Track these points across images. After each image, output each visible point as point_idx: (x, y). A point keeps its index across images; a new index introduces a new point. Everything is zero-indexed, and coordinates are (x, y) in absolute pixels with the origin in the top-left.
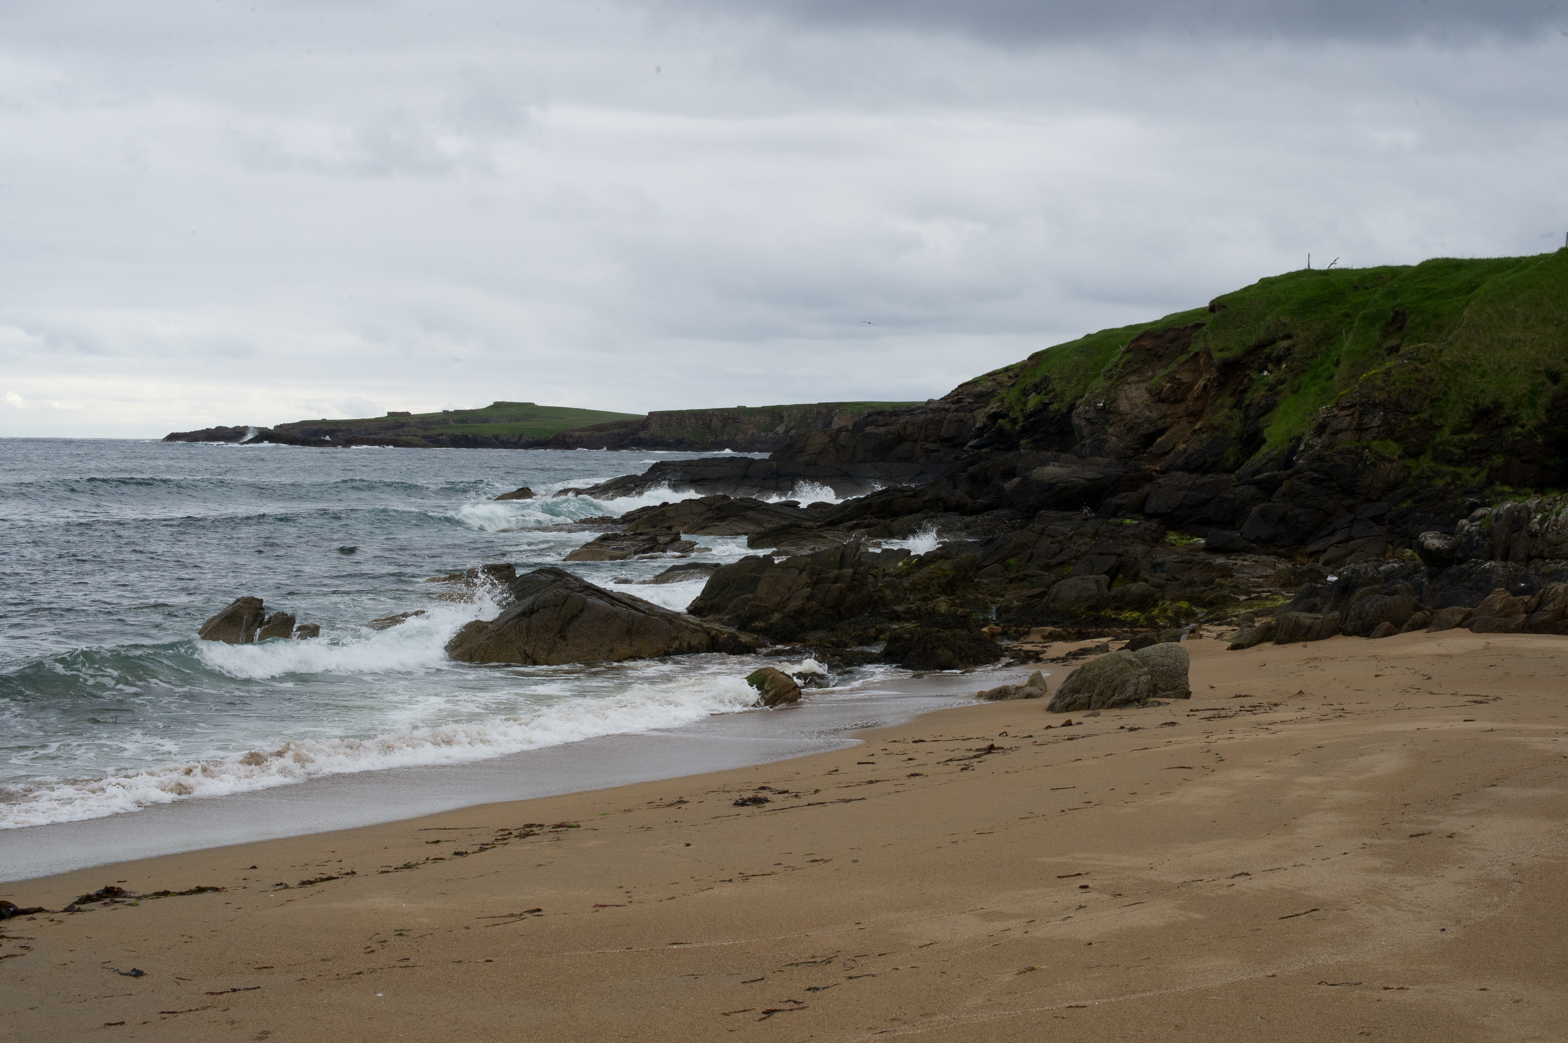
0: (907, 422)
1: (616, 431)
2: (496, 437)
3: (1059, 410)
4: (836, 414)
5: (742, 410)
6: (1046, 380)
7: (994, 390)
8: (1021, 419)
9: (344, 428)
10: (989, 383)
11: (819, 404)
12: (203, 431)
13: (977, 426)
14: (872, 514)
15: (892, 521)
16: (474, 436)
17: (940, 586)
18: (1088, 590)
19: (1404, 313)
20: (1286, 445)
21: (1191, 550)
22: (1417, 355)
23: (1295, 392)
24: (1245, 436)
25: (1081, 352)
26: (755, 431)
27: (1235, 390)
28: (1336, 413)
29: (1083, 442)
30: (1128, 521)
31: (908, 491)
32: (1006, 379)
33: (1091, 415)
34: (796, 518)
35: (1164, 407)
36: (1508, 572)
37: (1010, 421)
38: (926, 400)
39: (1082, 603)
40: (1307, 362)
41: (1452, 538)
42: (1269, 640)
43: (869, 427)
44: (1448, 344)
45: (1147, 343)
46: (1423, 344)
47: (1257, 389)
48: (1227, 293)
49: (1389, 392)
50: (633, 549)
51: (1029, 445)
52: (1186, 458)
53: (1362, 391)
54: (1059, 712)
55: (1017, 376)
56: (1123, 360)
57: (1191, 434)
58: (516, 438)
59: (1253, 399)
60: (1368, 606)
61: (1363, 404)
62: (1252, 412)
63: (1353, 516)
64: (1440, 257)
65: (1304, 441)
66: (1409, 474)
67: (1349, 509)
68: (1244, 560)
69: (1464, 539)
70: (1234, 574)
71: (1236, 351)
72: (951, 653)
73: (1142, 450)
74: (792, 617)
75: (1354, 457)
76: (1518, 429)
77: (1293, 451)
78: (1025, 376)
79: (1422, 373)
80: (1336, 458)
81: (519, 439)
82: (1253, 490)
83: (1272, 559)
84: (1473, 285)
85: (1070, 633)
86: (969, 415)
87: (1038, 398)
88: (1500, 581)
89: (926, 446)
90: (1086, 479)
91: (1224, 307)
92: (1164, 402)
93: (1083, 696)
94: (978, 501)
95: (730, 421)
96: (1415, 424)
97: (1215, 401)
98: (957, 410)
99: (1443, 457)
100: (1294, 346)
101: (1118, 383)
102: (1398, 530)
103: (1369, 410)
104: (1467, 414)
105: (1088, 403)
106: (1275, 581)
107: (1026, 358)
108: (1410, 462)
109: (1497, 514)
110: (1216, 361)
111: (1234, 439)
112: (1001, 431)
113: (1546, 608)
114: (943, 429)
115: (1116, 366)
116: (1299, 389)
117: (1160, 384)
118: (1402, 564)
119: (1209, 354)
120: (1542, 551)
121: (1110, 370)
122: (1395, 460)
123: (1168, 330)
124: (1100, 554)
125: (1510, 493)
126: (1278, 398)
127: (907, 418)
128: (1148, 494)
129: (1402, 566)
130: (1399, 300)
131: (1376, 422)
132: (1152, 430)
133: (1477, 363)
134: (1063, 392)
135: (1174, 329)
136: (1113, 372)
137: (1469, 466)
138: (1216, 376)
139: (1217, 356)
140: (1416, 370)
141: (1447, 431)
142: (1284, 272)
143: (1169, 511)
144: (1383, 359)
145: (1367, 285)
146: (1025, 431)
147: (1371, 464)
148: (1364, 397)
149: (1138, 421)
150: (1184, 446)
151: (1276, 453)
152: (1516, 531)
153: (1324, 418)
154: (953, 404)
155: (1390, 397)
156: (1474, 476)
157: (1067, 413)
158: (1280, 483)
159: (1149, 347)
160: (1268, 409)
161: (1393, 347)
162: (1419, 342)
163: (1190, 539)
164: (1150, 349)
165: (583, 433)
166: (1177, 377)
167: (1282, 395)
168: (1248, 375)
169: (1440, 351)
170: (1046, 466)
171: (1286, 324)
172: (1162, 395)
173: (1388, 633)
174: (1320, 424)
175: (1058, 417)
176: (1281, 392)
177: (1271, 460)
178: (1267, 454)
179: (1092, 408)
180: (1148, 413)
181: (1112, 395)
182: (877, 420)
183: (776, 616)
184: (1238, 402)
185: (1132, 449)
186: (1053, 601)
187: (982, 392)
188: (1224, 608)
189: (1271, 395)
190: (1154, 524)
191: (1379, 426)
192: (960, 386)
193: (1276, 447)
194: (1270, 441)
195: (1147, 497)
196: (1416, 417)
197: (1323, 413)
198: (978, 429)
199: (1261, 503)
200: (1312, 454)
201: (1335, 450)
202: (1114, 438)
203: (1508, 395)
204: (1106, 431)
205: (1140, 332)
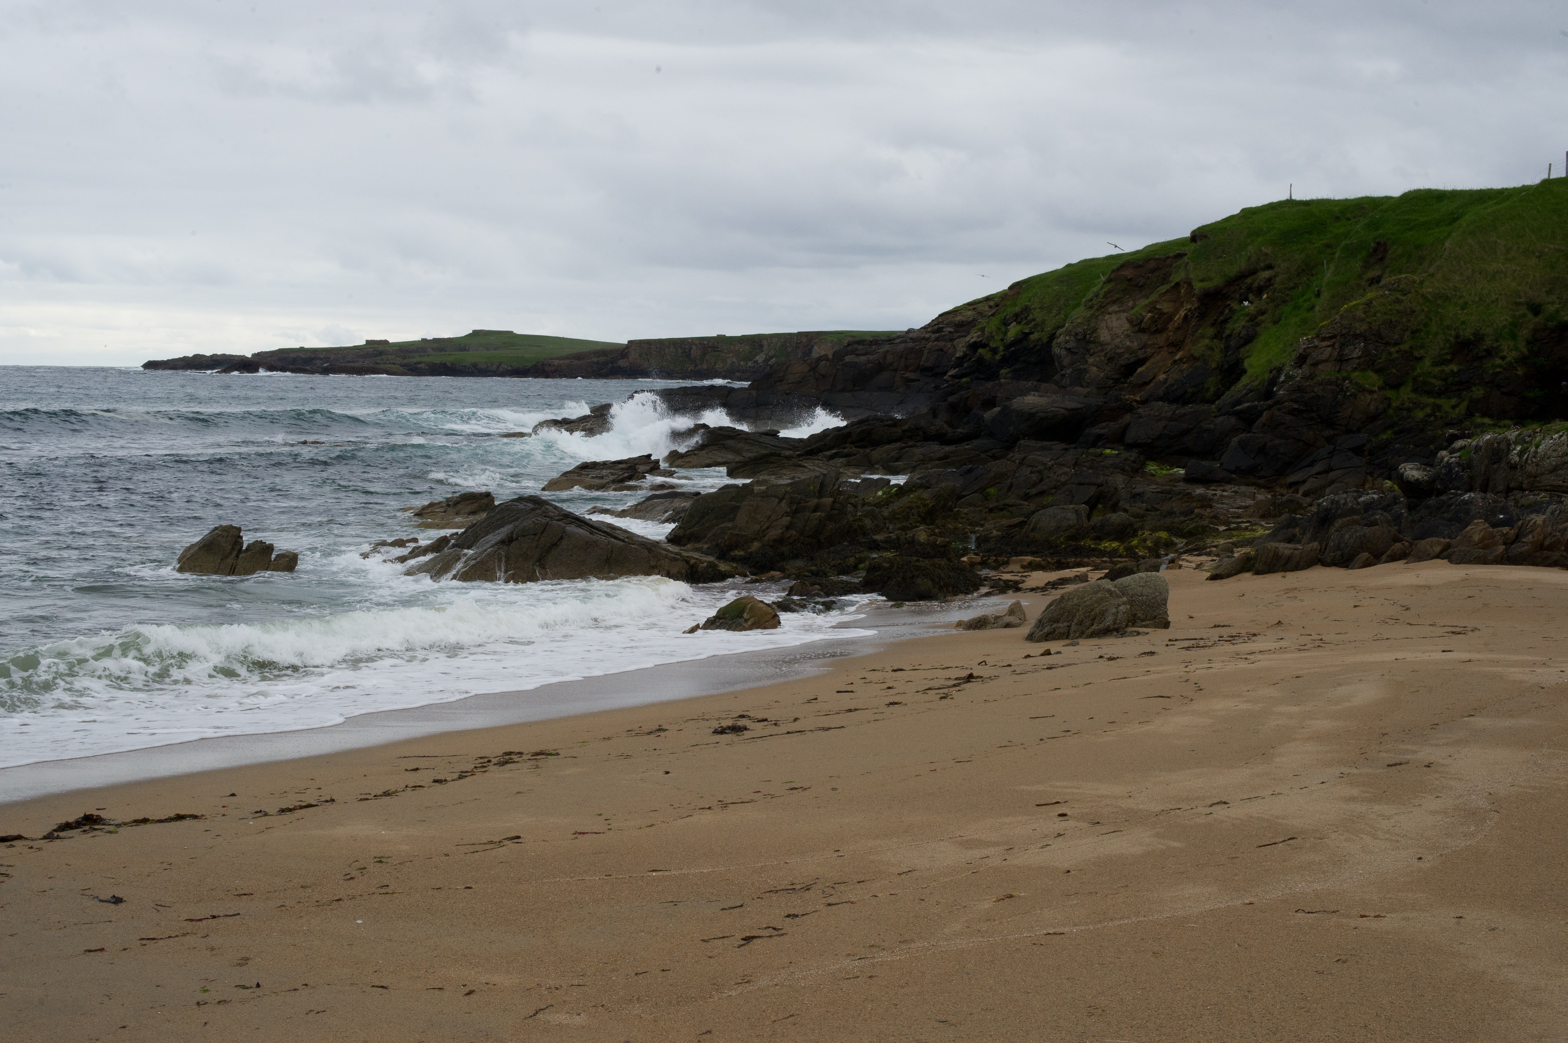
0: (887, 352)
1: (595, 360)
2: (475, 365)
3: (1040, 339)
4: (816, 343)
5: (721, 340)
6: (1026, 309)
7: (974, 320)
8: (1001, 348)
9: (322, 356)
10: (970, 313)
11: (800, 334)
12: (180, 359)
13: (957, 355)
14: (851, 443)
15: (871, 451)
16: (453, 364)
17: (920, 516)
18: (1068, 519)
19: (1385, 244)
20: (1267, 376)
21: (1171, 481)
22: (1398, 286)
23: (1275, 323)
24: (1226, 366)
25: (1062, 282)
26: (734, 360)
27: (1216, 320)
28: (1317, 343)
29: (1063, 372)
30: (1108, 451)
31: (888, 421)
32: (987, 308)
33: (1071, 345)
34: (775, 447)
35: (1144, 337)
36: (1487, 503)
37: (990, 350)
38: (906, 329)
39: (1062, 533)
40: (1288, 292)
41: (1432, 470)
42: (1248, 571)
43: (849, 356)
44: (1429, 275)
45: (1128, 273)
46: (1404, 276)
47: (1238, 319)
48: (1209, 223)
49: (1370, 323)
50: (612, 478)
51: (1010, 375)
52: (1166, 388)
53: (1343, 322)
54: (1039, 641)
55: (997, 305)
56: (1104, 290)
57: (1172, 365)
58: (495, 367)
59: (1234, 329)
60: (1347, 536)
61: (1344, 335)
62: (1233, 343)
63: (1333, 447)
64: (1422, 188)
65: (1285, 372)
66: (1389, 405)
67: (1330, 440)
68: (1224, 491)
69: (1444, 471)
70: (1214, 504)
71: (1217, 281)
72: (930, 582)
73: (1122, 380)
74: (772, 547)
75: (1334, 387)
76: (1498, 361)
77: (1273, 382)
78: (1005, 306)
79: (1403, 304)
80: (1316, 390)
81: (498, 367)
82: (1233, 420)
83: (1252, 489)
84: (1455, 216)
85: (1049, 563)
86: (949, 345)
87: (1019, 327)
88: (1479, 513)
89: (906, 376)
90: (1066, 409)
91: (1205, 237)
92: (1145, 332)
93: (1062, 626)
94: (959, 430)
95: (710, 349)
96: (1395, 356)
97: (1197, 331)
98: (937, 339)
99: (1422, 388)
100: (1275, 276)
101: (1100, 312)
102: (1377, 461)
103: (1349, 341)
104: (1448, 345)
105: (1068, 333)
106: (1254, 511)
107: (1006, 288)
108: (1390, 393)
109: (1476, 446)
110: (1197, 292)
111: (1214, 369)
112: (981, 360)
113: (1524, 540)
114: (924, 358)
115: (1097, 296)
116: (1280, 320)
117: (1140, 314)
118: (1381, 495)
119: (1190, 284)
120: (1522, 483)
121: (1091, 300)
122: (1375, 392)
123: (1149, 260)
124: (1080, 484)
125: (1490, 425)
126: (1258, 329)
127: (887, 347)
128: (1129, 424)
129: (1381, 497)
130: (1380, 231)
131: (1357, 353)
132: (1132, 360)
133: (1459, 294)
134: (1043, 322)
135: (1156, 259)
136: (1094, 302)
137: (1449, 398)
138: (1196, 306)
139: (1198, 286)
140: (1398, 301)
141: (1427, 362)
142: (1266, 202)
143: (1149, 441)
144: (1365, 290)
145: (1349, 215)
146: (1005, 361)
147: (1351, 395)
148: (1345, 328)
149: (1119, 351)
150: (1164, 376)
151: (1256, 383)
152: (1495, 463)
153: (1305, 349)
154: (934, 333)
155: (1370, 328)
156: (1454, 407)
157: (1047, 342)
158: (1260, 414)
159: (1129, 277)
160: (1249, 339)
161: (1374, 279)
162: (1400, 273)
163: (1170, 470)
164: (1130, 280)
165: (561, 362)
166: (1158, 307)
167: (1263, 325)
168: (1229, 305)
169: (1422, 283)
170: (1026, 396)
171: (1267, 254)
172: (1143, 325)
173: (1367, 564)
174: (1301, 354)
175: (1038, 347)
176: (1262, 322)
177: (1251, 391)
178: (1247, 385)
179: (1072, 338)
180: (1128, 343)
181: (1092, 325)
182: (857, 349)
183: (756, 545)
184: (1219, 332)
185: (1112, 379)
186: (1033, 530)
187: (963, 321)
188: (1203, 539)
189: (1252, 325)
190: (1133, 455)
191: (1359, 358)
192: (940, 316)
193: (1257, 378)
194: (1250, 371)
195: (1127, 426)
196: (1397, 348)
197: (1304, 344)
198: (958, 358)
199: (1242, 433)
200: (1291, 385)
201: (1315, 381)
202: (1095, 369)
203: (1488, 326)
204: (1087, 361)
205: (1121, 262)
